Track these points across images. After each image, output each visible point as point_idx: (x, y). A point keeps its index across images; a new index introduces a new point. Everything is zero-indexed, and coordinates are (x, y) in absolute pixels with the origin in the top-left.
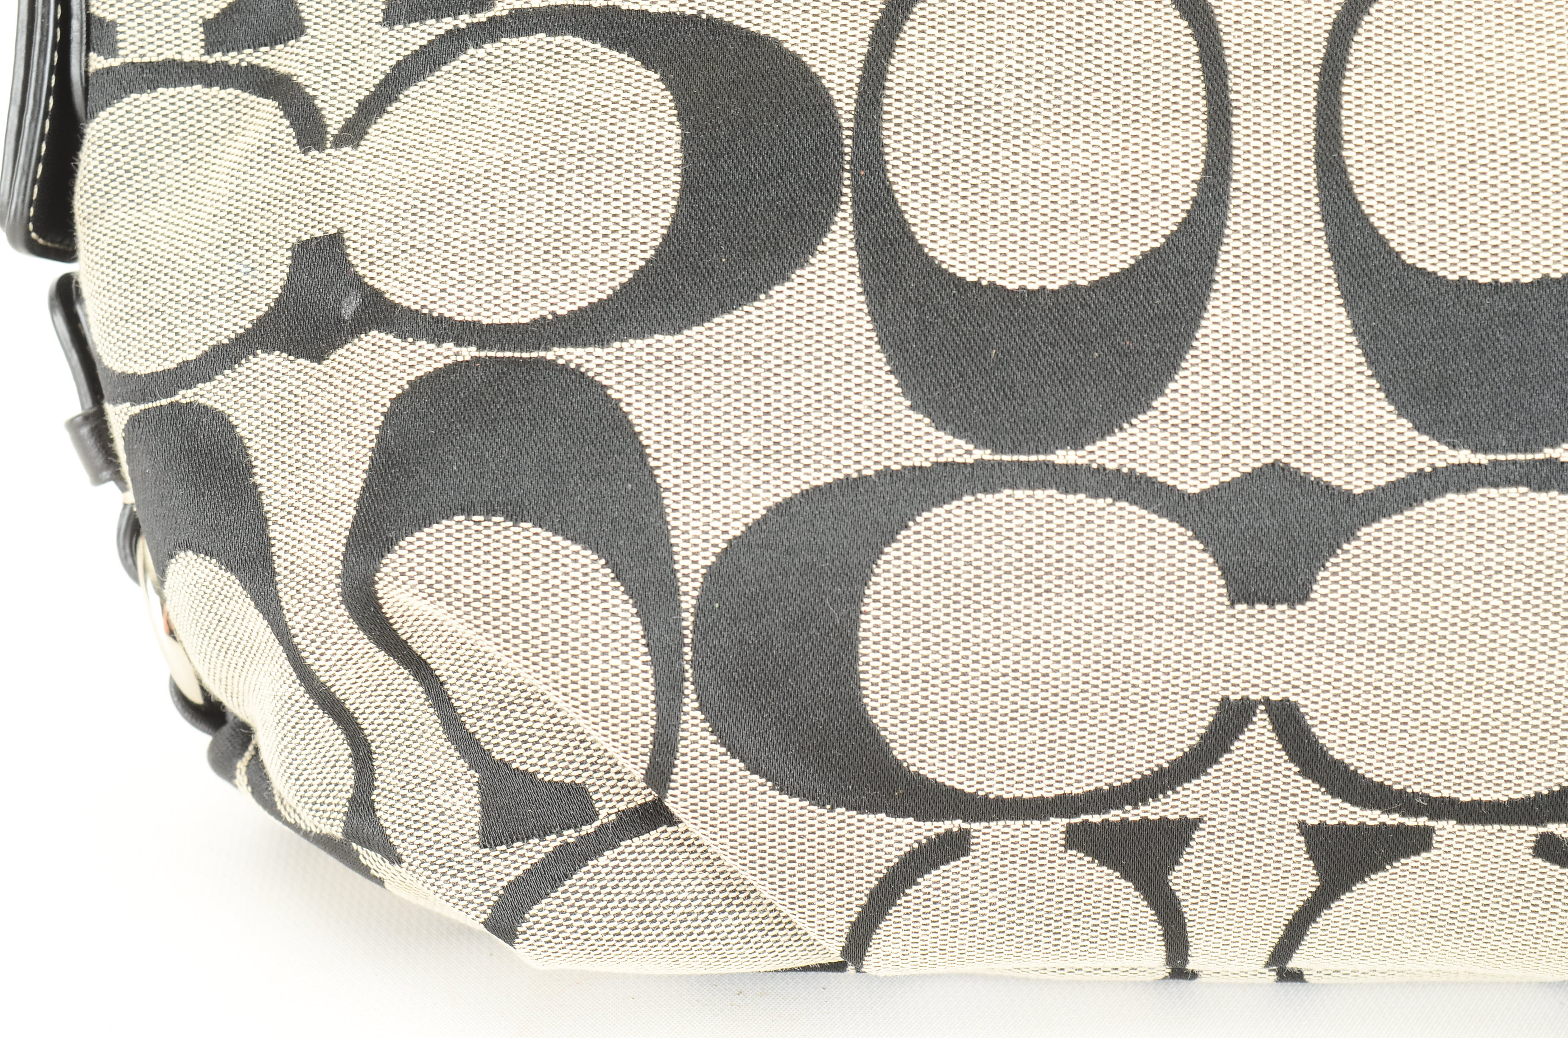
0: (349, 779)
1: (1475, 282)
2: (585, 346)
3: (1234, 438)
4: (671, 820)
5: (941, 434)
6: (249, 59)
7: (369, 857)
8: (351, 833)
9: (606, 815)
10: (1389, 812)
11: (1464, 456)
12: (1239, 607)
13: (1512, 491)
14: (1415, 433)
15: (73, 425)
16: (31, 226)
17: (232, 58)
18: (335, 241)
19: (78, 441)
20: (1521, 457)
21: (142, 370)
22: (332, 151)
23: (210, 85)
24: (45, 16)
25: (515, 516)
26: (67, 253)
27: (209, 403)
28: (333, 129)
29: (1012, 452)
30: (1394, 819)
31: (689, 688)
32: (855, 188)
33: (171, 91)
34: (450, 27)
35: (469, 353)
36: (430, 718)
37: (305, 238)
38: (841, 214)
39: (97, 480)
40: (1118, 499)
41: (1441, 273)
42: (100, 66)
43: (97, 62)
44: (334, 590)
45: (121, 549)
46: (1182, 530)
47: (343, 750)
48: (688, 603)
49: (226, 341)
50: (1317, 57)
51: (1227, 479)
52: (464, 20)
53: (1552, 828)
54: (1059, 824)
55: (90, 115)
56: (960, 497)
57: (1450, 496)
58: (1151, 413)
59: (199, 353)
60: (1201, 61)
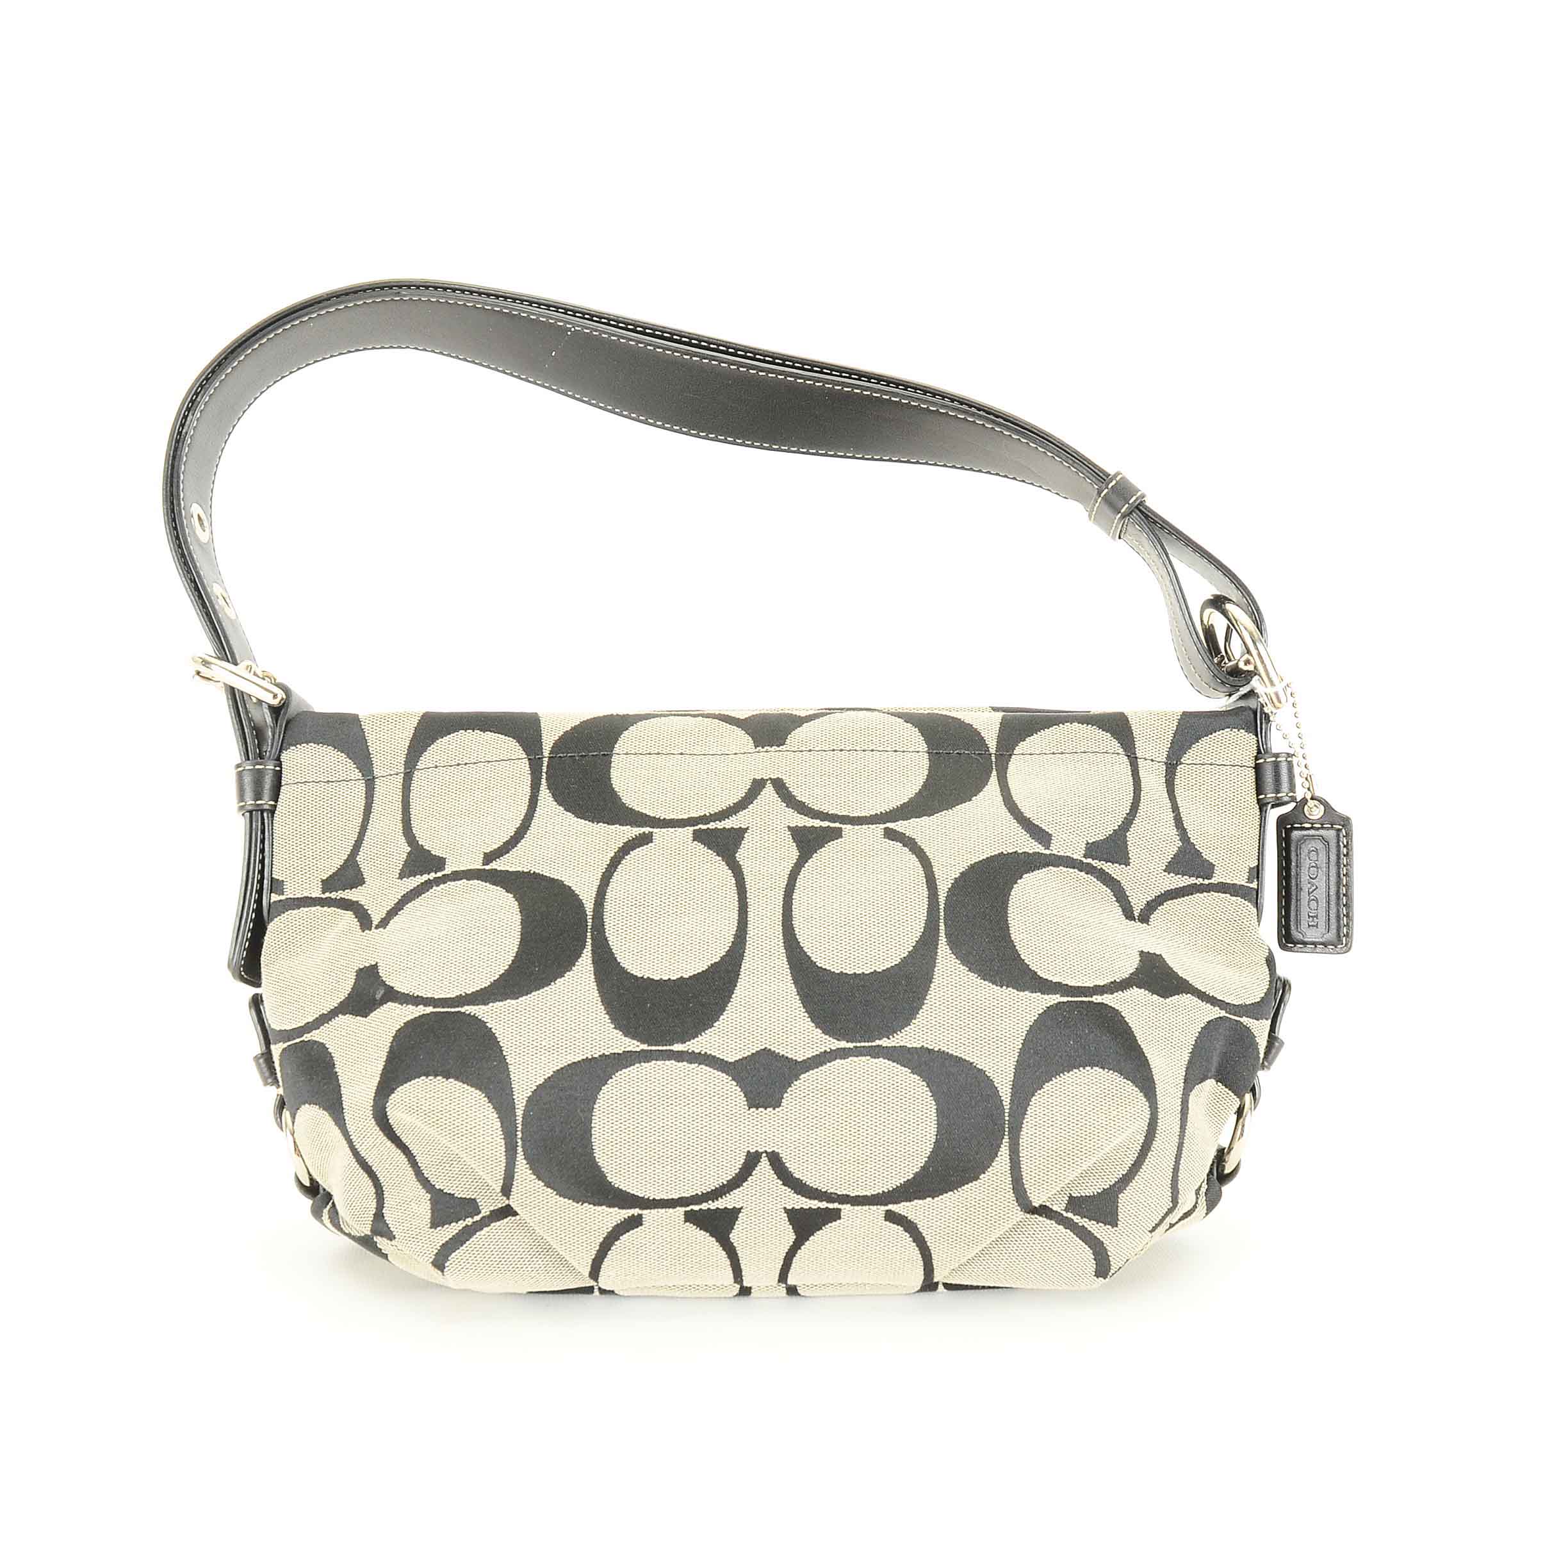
0: (374, 1205)
1: (846, 974)
2: (478, 1005)
3: (748, 1038)
4: (515, 1214)
5: (626, 1038)
6: (341, 895)
7: (381, 1242)
8: (376, 1231)
9: (485, 1212)
10: (821, 1201)
11: (843, 1044)
12: (752, 1110)
13: (863, 1058)
14: (823, 1035)
15: (256, 1059)
16: (242, 969)
17: (333, 895)
18: (374, 968)
19: (258, 1065)
20: (866, 1044)
21: (288, 1028)
22: (375, 931)
23: (323, 907)
24: (253, 878)
25: (447, 1076)
26: (259, 985)
27: (317, 1040)
28: (375, 923)
29: (656, 1045)
30: (824, 1205)
31: (520, 1149)
32: (592, 939)
33: (306, 909)
34: (427, 879)
35: (430, 1009)
36: (410, 1172)
37: (362, 967)
38: (586, 950)
39: (266, 1084)
40: (700, 1064)
41: (832, 970)
42: (276, 900)
43: (275, 897)
44: (369, 1113)
45: (275, 1114)
46: (727, 1077)
47: (372, 1190)
48: (519, 1113)
49: (326, 1013)
50: (784, 885)
51: (745, 1056)
52: (432, 876)
53: (891, 1207)
54: (681, 1211)
55: (270, 920)
56: (634, 1065)
57: (838, 1061)
58: (713, 1028)
59: (314, 1018)
60: (737, 886)
